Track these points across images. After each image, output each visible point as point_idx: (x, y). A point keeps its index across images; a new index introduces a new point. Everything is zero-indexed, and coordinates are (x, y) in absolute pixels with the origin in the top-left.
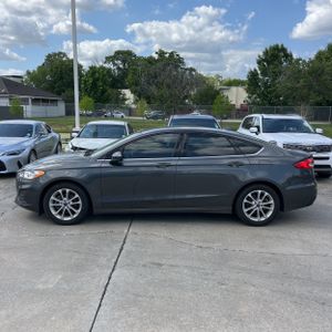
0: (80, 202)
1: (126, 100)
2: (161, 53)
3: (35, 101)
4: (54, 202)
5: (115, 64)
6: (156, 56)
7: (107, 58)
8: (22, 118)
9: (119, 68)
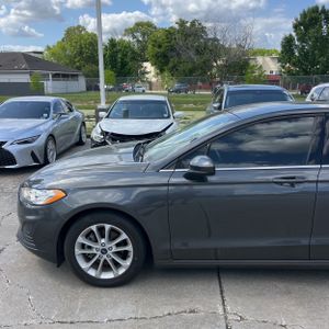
0: (130, 248)
1: (147, 73)
2: (182, 23)
3: (56, 76)
4: (83, 246)
5: (134, 37)
6: (177, 26)
7: (126, 30)
8: (42, 94)
9: (138, 41)
